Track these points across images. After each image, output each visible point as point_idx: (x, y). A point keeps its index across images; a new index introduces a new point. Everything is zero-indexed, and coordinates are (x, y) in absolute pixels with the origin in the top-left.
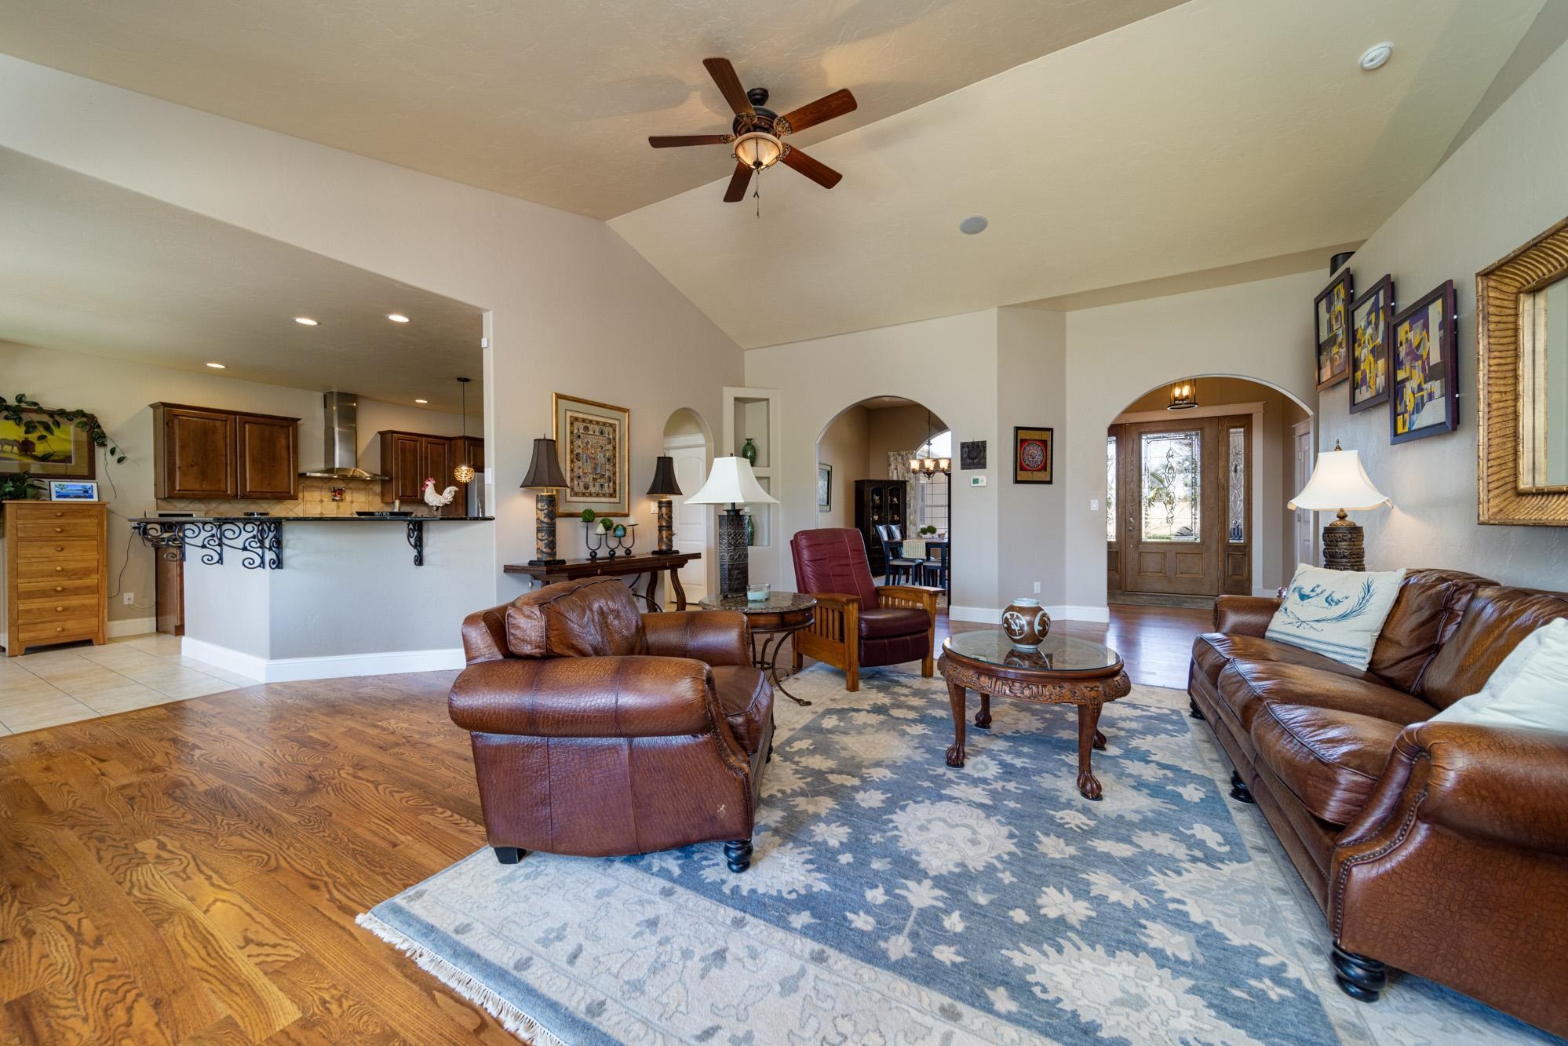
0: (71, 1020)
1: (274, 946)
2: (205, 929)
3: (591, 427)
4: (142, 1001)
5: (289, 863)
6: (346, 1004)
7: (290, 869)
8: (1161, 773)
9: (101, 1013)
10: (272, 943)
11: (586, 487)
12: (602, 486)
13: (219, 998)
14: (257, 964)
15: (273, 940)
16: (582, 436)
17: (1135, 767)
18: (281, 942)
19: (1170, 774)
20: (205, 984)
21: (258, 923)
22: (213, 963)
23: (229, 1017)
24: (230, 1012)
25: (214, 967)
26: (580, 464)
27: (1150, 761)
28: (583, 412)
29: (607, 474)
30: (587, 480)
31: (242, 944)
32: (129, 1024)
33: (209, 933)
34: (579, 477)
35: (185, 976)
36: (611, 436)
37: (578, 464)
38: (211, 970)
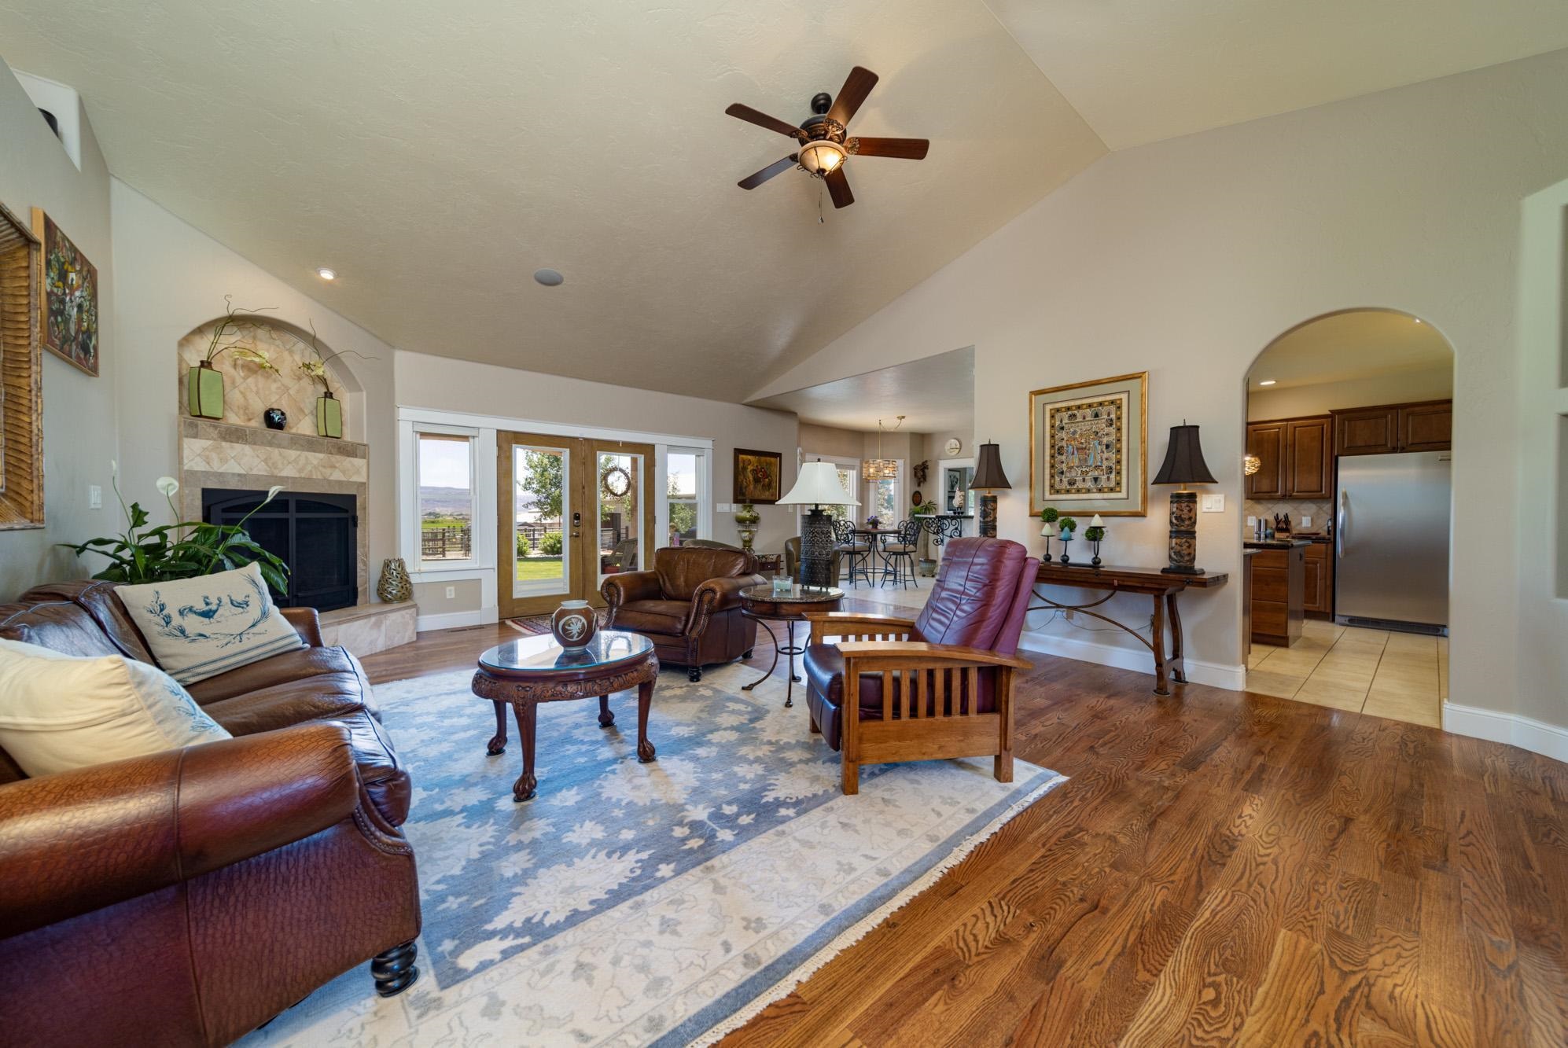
3: (1079, 414)
8: (448, 804)
11: (1072, 483)
12: (1096, 479)
16: (1066, 426)
17: (476, 796)
19: (439, 807)
26: (1063, 458)
27: (462, 811)
28: (1063, 400)
29: (1105, 464)
30: (1074, 474)
34: (1062, 473)
36: (1113, 416)
37: (1059, 458)
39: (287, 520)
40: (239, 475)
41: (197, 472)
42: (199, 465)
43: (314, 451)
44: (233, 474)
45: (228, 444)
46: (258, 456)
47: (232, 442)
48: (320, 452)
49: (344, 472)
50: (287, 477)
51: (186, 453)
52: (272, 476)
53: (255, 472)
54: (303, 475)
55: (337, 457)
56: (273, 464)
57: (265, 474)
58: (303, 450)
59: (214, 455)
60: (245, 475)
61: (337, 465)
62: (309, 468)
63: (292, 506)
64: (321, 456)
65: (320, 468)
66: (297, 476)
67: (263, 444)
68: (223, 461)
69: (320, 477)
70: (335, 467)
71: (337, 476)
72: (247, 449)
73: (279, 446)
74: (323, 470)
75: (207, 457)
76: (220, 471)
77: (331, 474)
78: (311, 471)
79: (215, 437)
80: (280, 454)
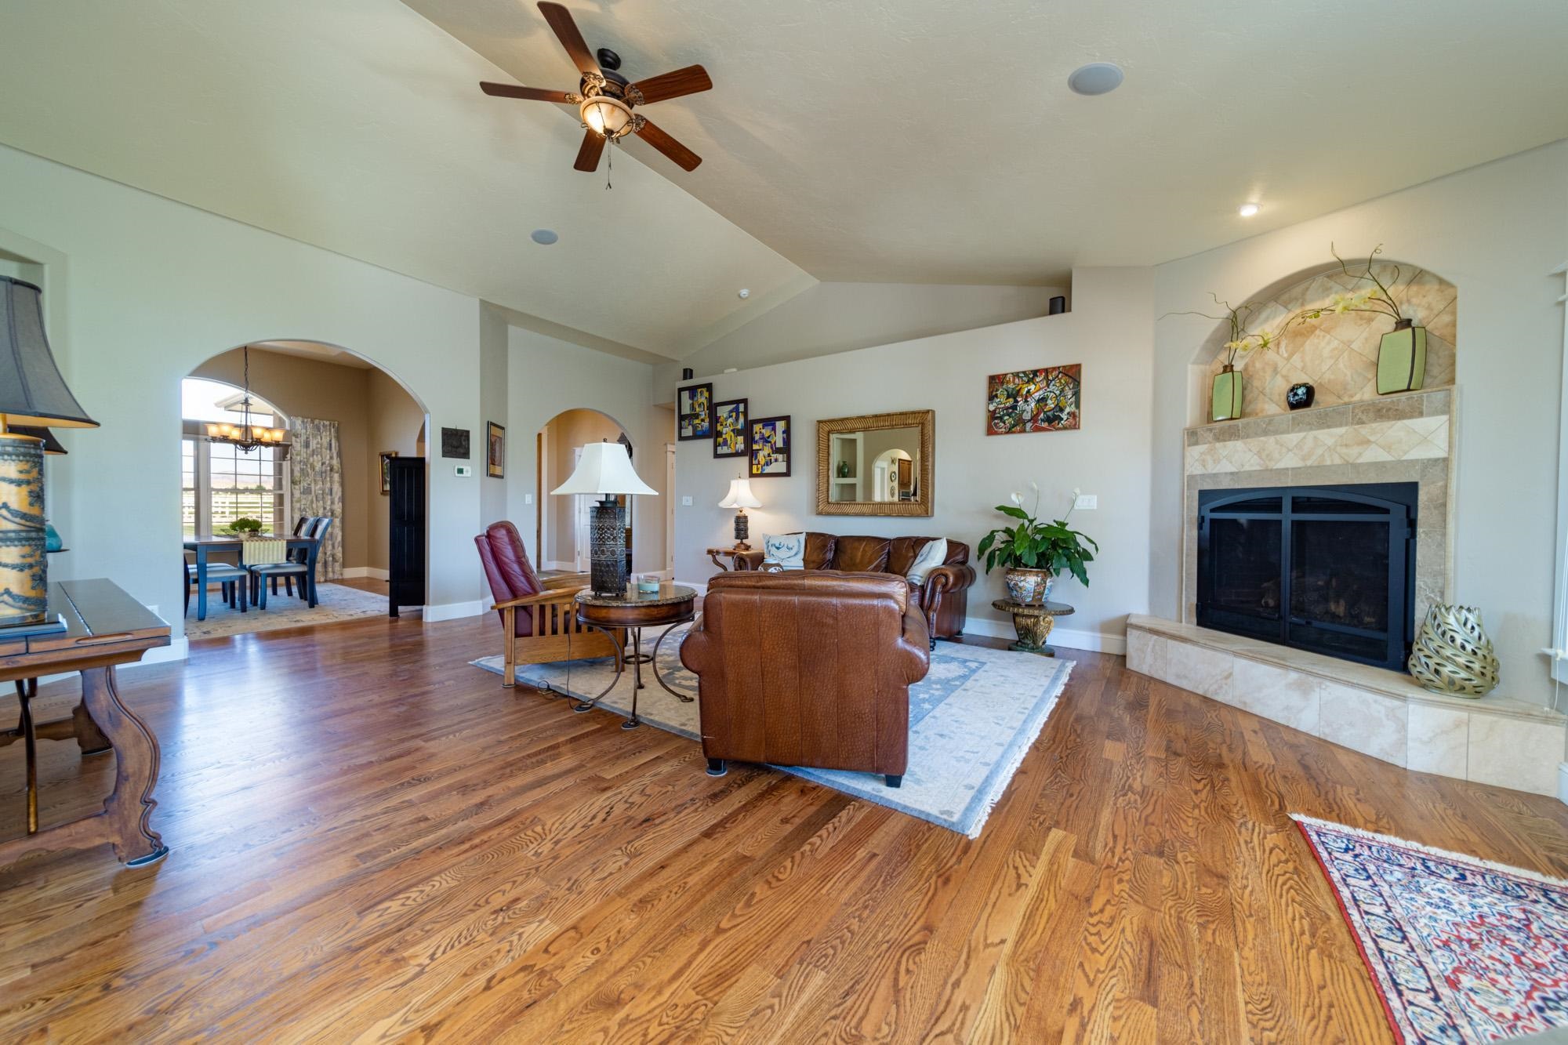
0: (1129, 939)
1: (1016, 868)
2: (1021, 925)
4: (1092, 910)
5: (915, 923)
6: (1037, 816)
7: (925, 916)
9: (1115, 925)
10: (1014, 871)
13: (1066, 869)
14: (1034, 867)
15: (1012, 872)
18: (1011, 866)
20: (1062, 884)
21: (1000, 893)
22: (1046, 893)
23: (1073, 857)
24: (1070, 858)
25: (1049, 890)
31: (1024, 887)
32: (1108, 901)
33: (1024, 918)
35: (1064, 901)
38: (1052, 888)
39: (1280, 522)
40: (1232, 473)
41: (1196, 475)
42: (1198, 470)
43: (1329, 427)
44: (1226, 473)
45: (1221, 444)
46: (1250, 450)
47: (1225, 441)
48: (1341, 425)
49: (1387, 448)
50: (1287, 469)
51: (1188, 460)
52: (1267, 470)
53: (1247, 468)
54: (1309, 463)
55: (1374, 425)
56: (1268, 455)
57: (1258, 468)
58: (1311, 429)
59: (1208, 458)
60: (1237, 473)
61: (1372, 438)
62: (1320, 451)
63: (1287, 505)
64: (1342, 430)
65: (1338, 448)
66: (1300, 464)
67: (1257, 435)
68: (1217, 461)
69: (1338, 461)
70: (1368, 442)
71: (1372, 455)
72: (1239, 444)
73: (1276, 432)
74: (1344, 450)
75: (1204, 461)
76: (1214, 472)
77: (1360, 454)
78: (1323, 455)
79: (1210, 439)
80: (1277, 442)
